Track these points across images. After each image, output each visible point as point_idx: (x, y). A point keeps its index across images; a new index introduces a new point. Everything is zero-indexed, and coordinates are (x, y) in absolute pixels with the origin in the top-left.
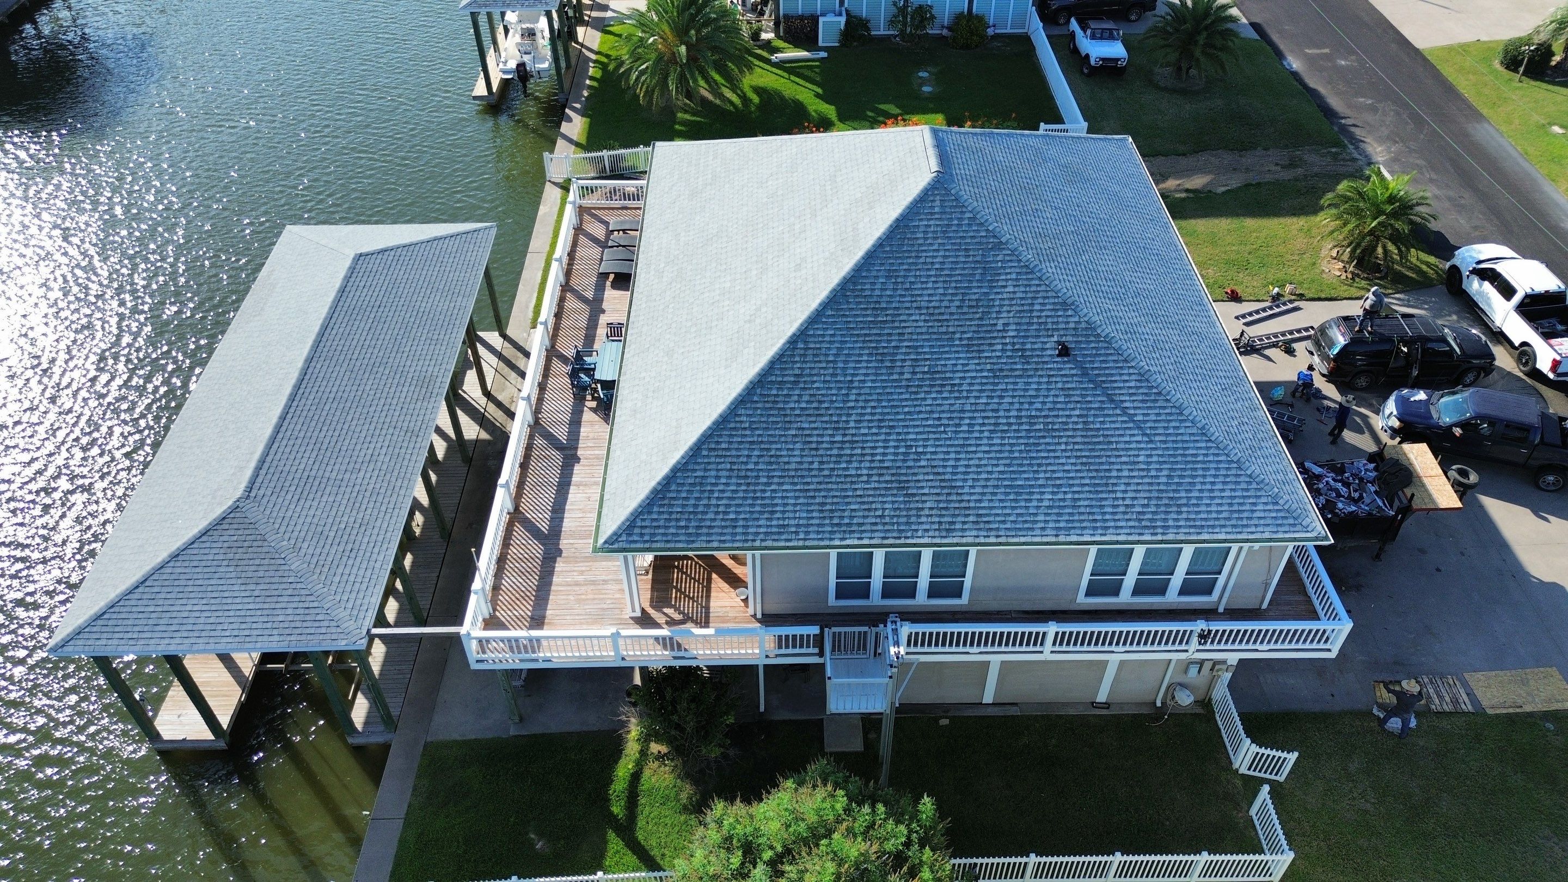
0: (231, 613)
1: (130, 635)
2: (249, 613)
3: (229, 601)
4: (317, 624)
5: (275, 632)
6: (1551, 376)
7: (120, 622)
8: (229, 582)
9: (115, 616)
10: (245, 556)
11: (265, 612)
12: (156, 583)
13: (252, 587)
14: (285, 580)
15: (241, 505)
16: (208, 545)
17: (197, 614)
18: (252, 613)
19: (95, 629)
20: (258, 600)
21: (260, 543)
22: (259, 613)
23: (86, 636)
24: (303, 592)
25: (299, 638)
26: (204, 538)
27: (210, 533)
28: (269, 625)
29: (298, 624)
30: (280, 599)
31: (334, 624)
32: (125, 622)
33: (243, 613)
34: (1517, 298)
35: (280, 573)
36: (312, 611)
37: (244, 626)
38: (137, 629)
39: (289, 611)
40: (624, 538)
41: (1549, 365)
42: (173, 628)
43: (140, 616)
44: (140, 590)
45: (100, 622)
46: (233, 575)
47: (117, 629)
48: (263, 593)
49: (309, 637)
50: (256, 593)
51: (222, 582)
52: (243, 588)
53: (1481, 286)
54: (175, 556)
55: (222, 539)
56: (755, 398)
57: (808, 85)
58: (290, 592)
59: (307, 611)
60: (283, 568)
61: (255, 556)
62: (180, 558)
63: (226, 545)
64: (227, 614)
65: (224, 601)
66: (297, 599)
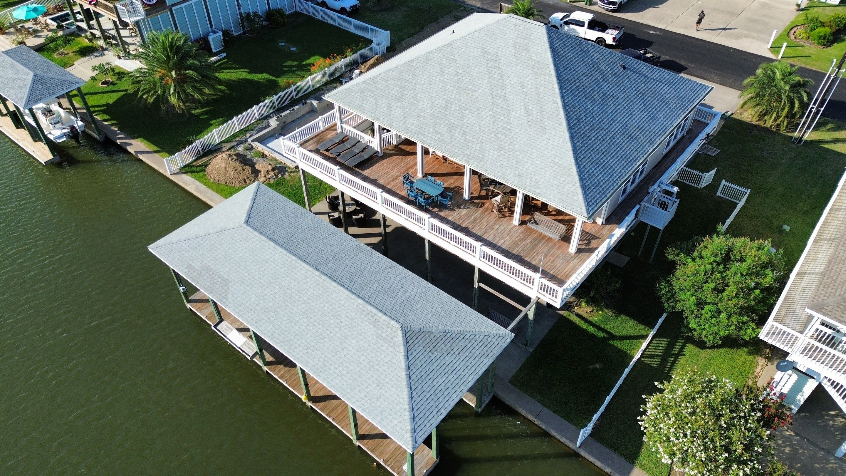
0: (459, 368)
1: (435, 412)
2: (464, 362)
3: (451, 365)
4: (492, 343)
5: (482, 359)
6: (614, 44)
7: (424, 412)
8: (441, 359)
9: (419, 412)
10: (434, 345)
11: (470, 356)
12: (416, 385)
13: (452, 352)
14: (460, 339)
15: (406, 328)
16: (414, 354)
17: (447, 380)
18: (465, 360)
19: (419, 424)
20: (461, 354)
21: (433, 335)
22: (467, 358)
23: (419, 429)
24: (472, 337)
25: (493, 353)
26: (410, 353)
27: (409, 349)
28: (477, 359)
29: (486, 349)
30: (468, 347)
31: (496, 338)
32: (426, 409)
33: (462, 364)
34: (586, 25)
35: (455, 339)
36: (484, 340)
37: (469, 368)
38: (434, 407)
39: (477, 348)
40: (590, 209)
41: (612, 40)
42: (446, 393)
43: (428, 402)
44: (414, 393)
45: (417, 420)
46: (439, 355)
47: (427, 415)
48: (459, 350)
49: (496, 349)
50: (457, 353)
51: (439, 361)
52: (449, 356)
53: (569, 27)
54: (409, 369)
55: (416, 347)
56: (574, 135)
57: (236, 71)
58: (467, 341)
59: (482, 342)
60: (453, 336)
61: (437, 341)
62: (411, 368)
63: (421, 348)
64: (457, 370)
65: (450, 366)
66: (473, 341)
